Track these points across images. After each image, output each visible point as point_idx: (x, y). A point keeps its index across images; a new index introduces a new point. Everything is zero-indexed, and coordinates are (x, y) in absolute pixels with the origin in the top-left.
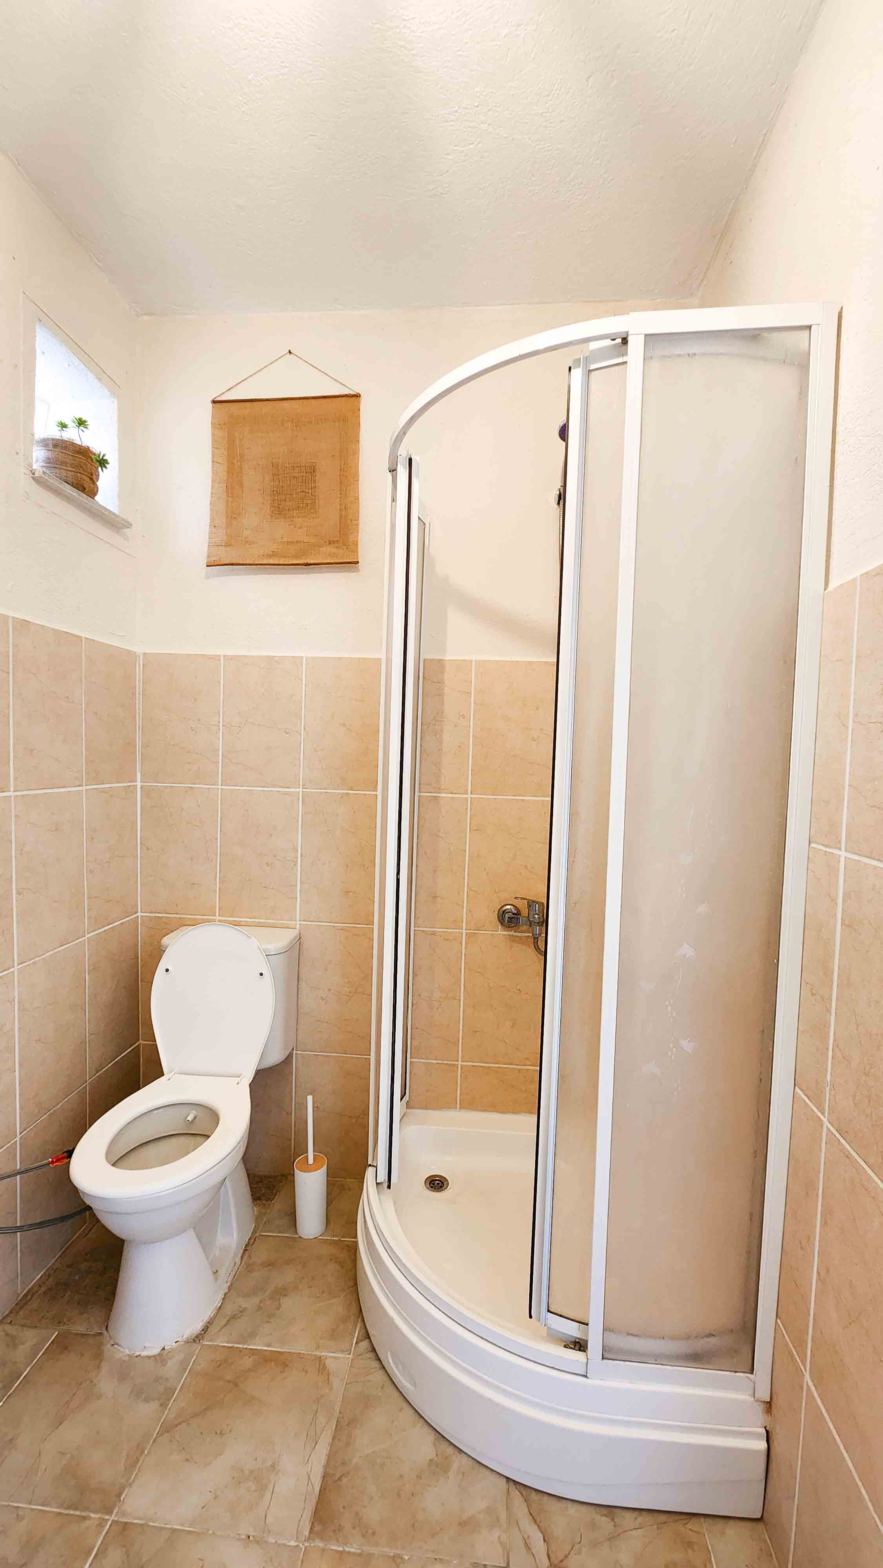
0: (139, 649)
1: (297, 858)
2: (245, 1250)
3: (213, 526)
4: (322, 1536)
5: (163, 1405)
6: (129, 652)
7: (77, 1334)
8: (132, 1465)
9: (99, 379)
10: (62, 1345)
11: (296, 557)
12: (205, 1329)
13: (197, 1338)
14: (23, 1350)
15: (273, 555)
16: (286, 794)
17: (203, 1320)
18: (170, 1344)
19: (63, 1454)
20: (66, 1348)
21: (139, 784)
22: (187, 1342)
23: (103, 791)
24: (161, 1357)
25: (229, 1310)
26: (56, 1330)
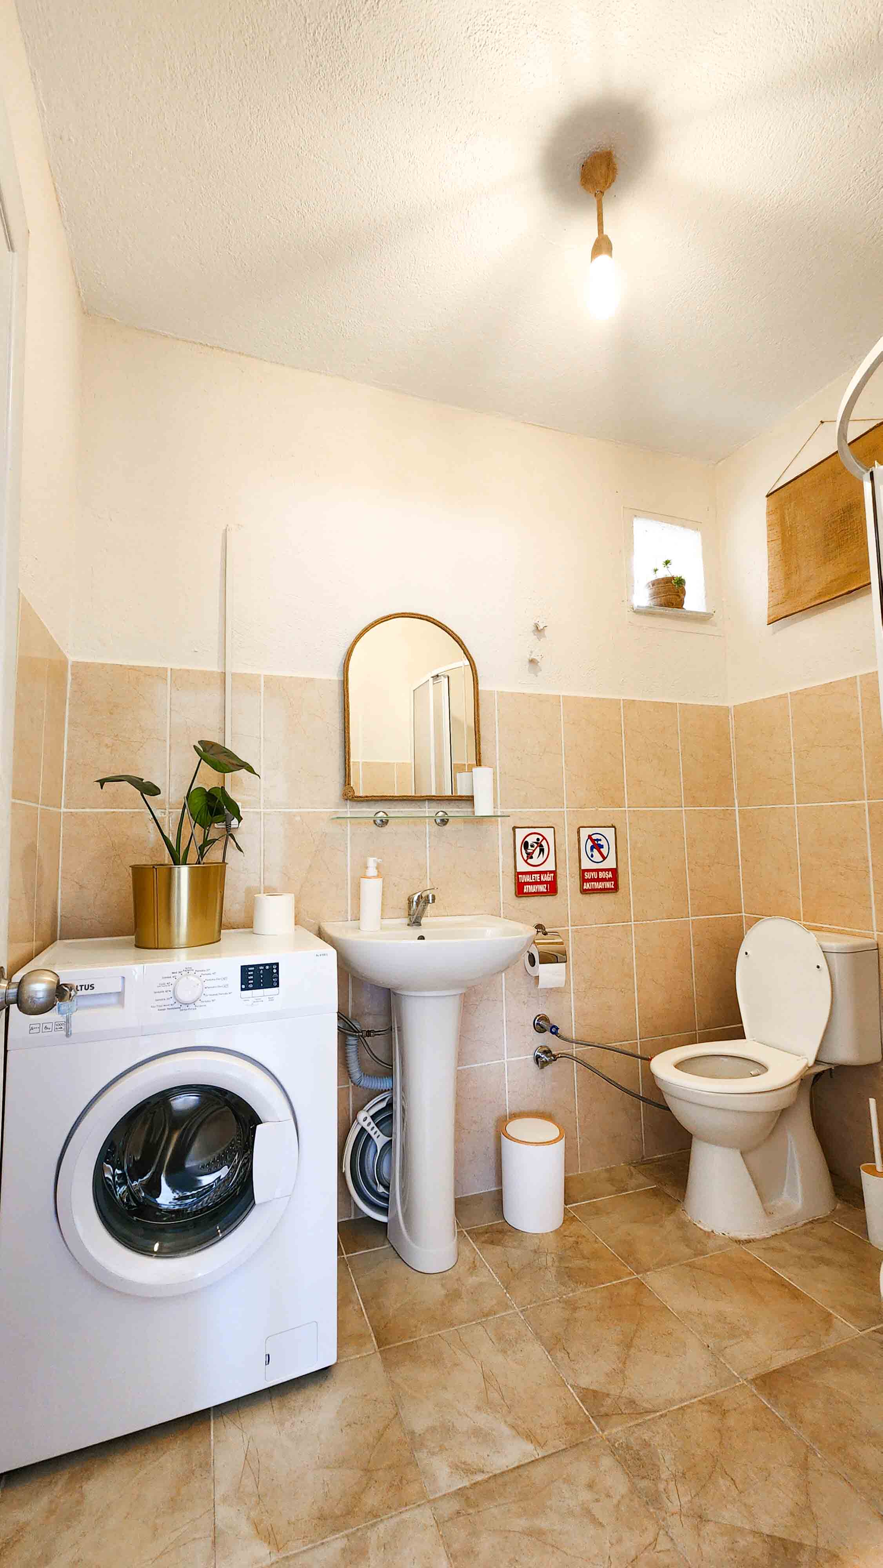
0: (730, 704)
1: (868, 867)
2: (811, 1222)
3: (772, 591)
4: (758, 1387)
5: (696, 1255)
6: (721, 708)
7: (666, 1194)
8: (660, 1265)
9: (684, 526)
10: (655, 1193)
11: (836, 591)
12: (748, 1241)
13: (739, 1242)
14: (633, 1182)
15: (820, 595)
16: (853, 806)
17: (749, 1236)
18: (718, 1231)
19: (629, 1234)
20: (657, 1195)
21: (737, 808)
22: (731, 1239)
23: (700, 812)
24: (710, 1235)
25: (773, 1243)
26: (656, 1184)
